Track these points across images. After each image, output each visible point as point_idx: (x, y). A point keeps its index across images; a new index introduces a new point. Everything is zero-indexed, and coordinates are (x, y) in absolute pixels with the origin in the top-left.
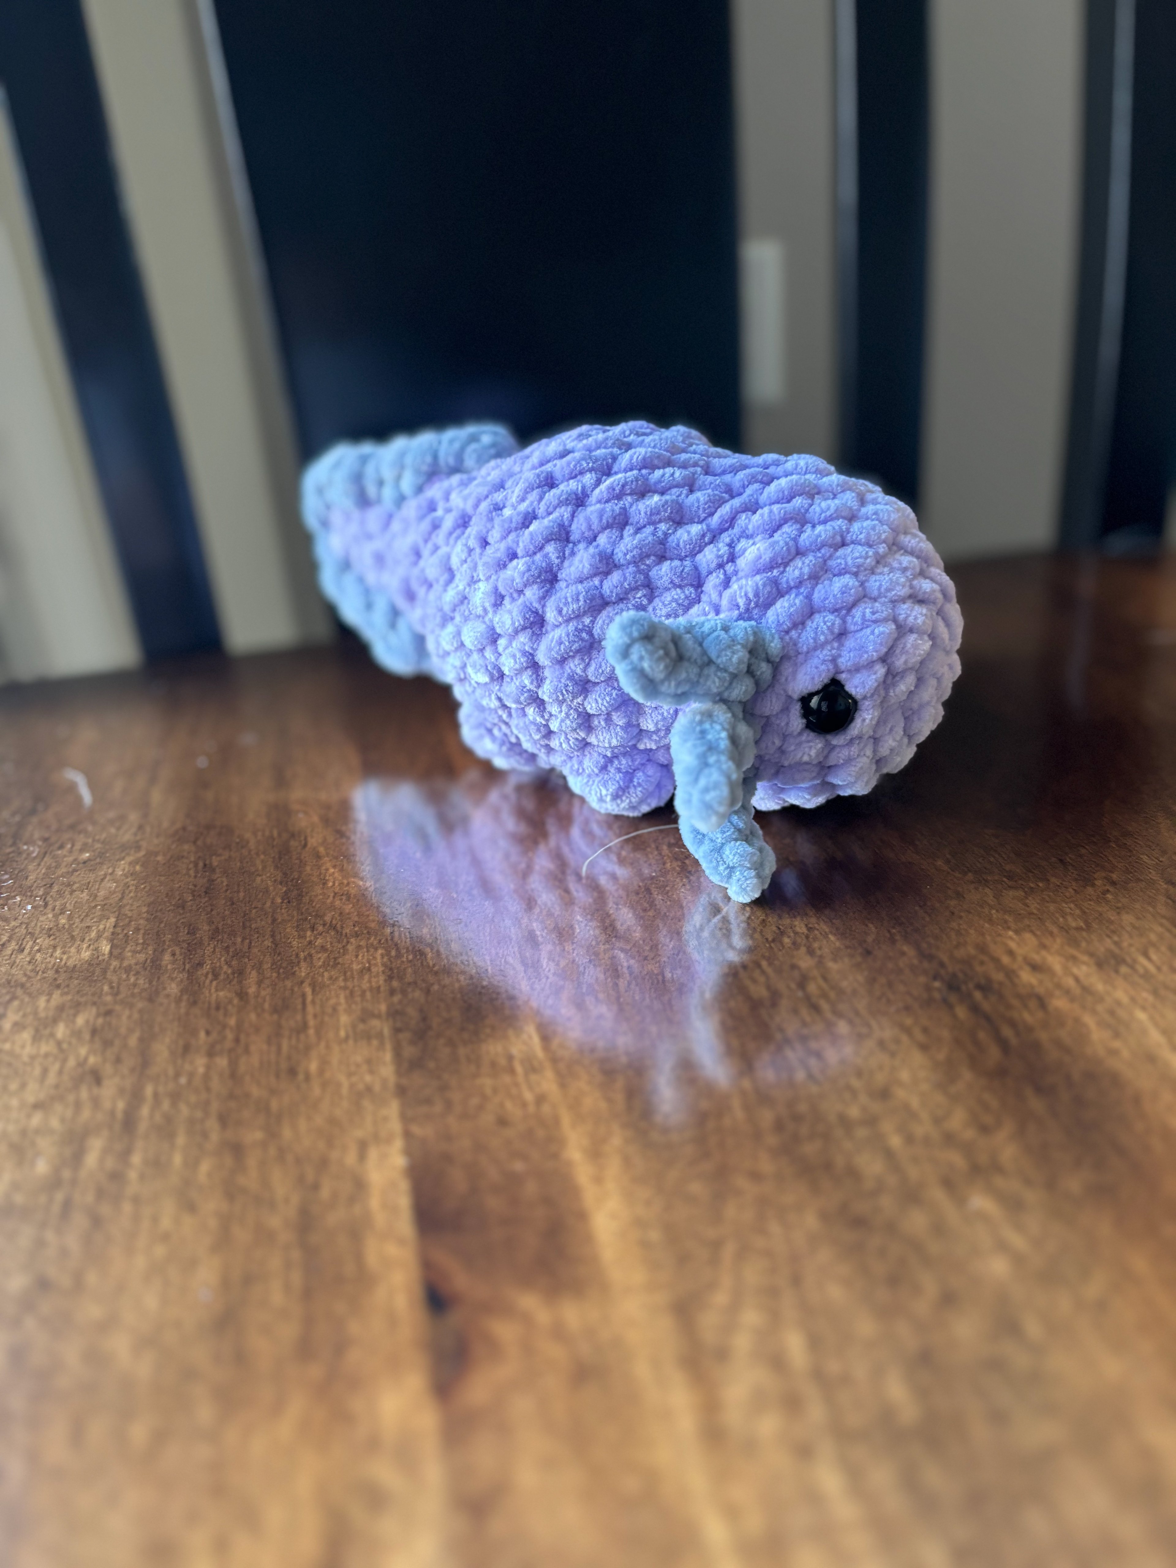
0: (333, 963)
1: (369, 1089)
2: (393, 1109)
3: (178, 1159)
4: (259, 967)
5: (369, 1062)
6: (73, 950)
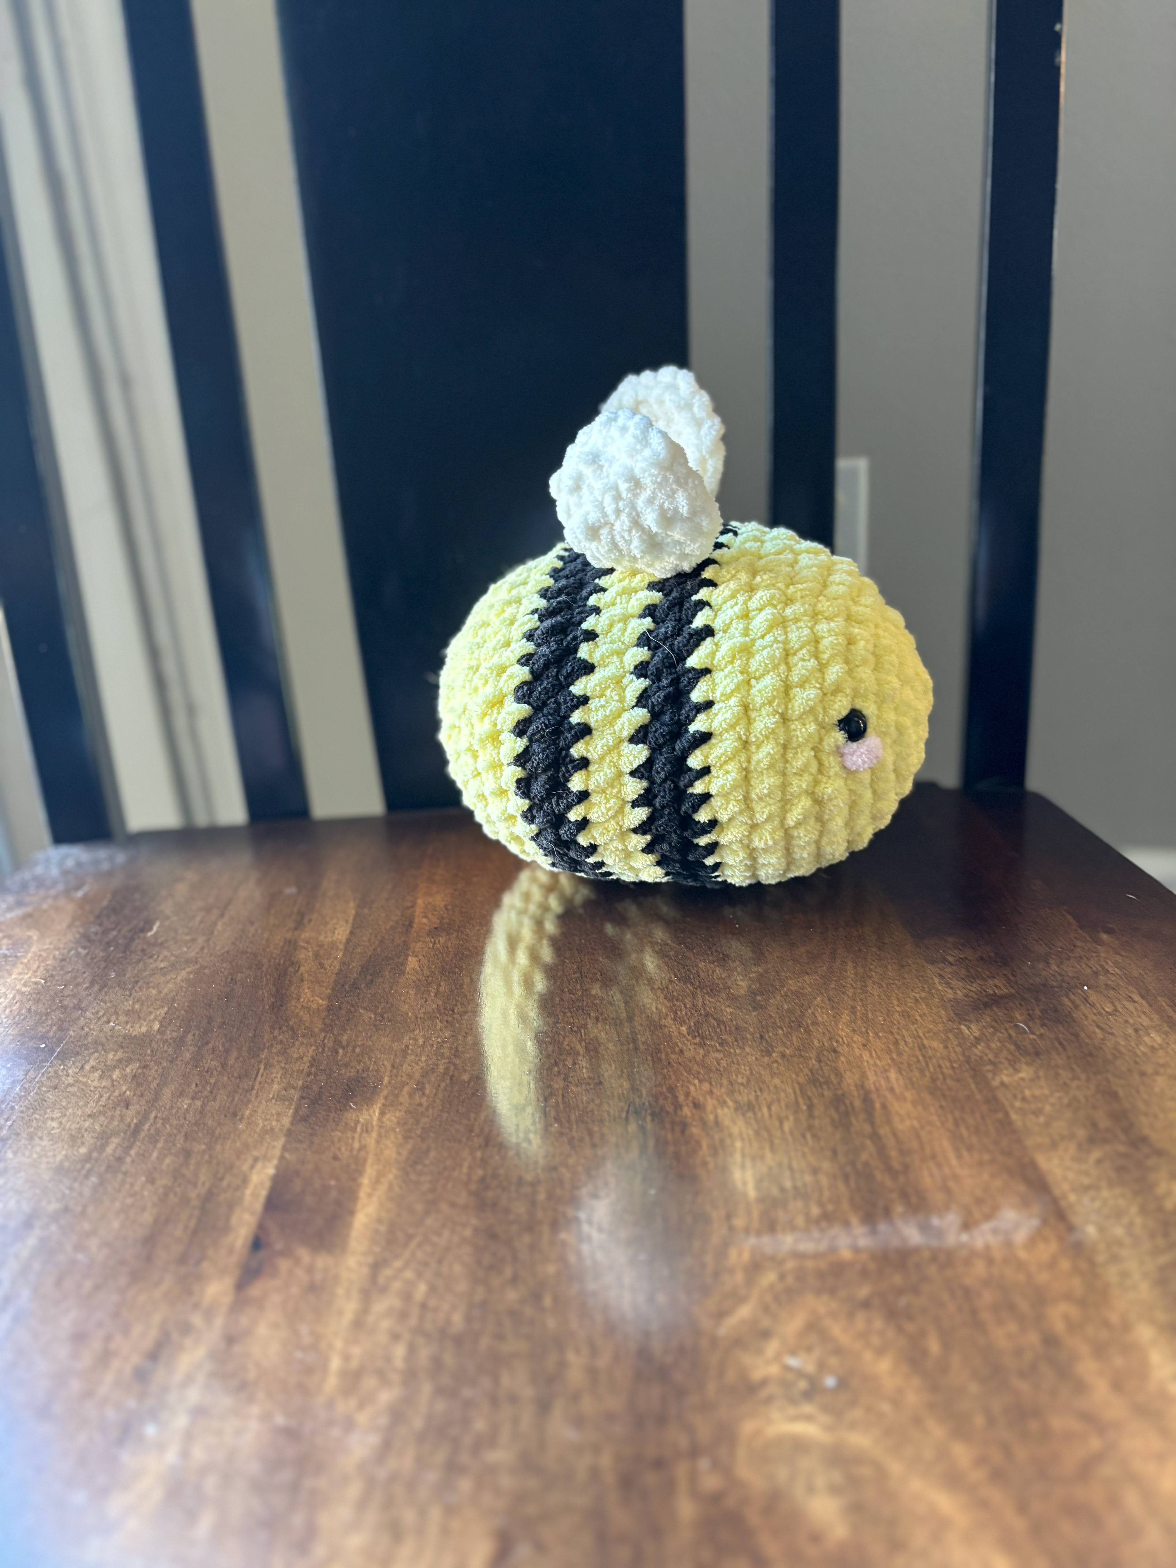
0: (284, 1052)
1: (272, 1129)
2: (280, 1143)
3: (155, 1155)
4: (239, 1049)
5: (278, 1114)
6: (138, 1025)
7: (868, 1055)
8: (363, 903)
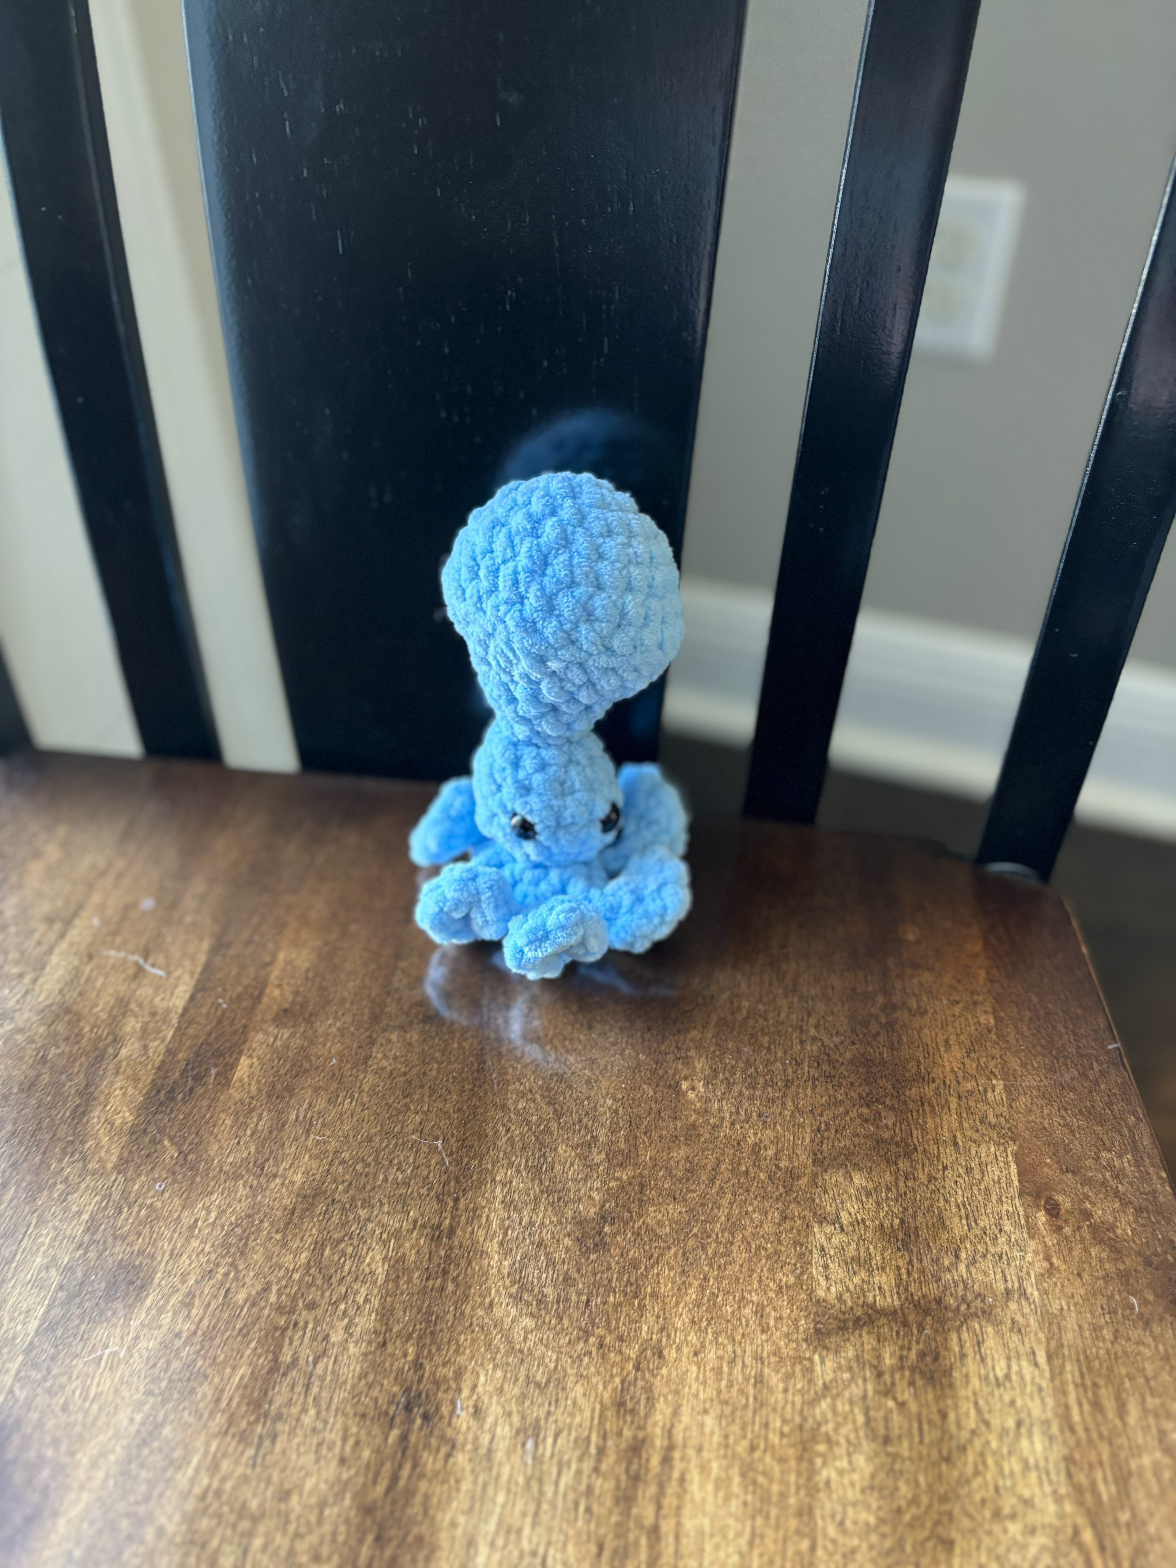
7: (694, 1375)
8: (219, 946)
